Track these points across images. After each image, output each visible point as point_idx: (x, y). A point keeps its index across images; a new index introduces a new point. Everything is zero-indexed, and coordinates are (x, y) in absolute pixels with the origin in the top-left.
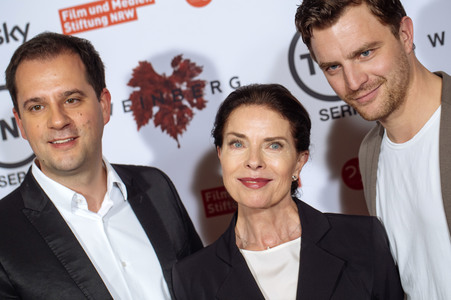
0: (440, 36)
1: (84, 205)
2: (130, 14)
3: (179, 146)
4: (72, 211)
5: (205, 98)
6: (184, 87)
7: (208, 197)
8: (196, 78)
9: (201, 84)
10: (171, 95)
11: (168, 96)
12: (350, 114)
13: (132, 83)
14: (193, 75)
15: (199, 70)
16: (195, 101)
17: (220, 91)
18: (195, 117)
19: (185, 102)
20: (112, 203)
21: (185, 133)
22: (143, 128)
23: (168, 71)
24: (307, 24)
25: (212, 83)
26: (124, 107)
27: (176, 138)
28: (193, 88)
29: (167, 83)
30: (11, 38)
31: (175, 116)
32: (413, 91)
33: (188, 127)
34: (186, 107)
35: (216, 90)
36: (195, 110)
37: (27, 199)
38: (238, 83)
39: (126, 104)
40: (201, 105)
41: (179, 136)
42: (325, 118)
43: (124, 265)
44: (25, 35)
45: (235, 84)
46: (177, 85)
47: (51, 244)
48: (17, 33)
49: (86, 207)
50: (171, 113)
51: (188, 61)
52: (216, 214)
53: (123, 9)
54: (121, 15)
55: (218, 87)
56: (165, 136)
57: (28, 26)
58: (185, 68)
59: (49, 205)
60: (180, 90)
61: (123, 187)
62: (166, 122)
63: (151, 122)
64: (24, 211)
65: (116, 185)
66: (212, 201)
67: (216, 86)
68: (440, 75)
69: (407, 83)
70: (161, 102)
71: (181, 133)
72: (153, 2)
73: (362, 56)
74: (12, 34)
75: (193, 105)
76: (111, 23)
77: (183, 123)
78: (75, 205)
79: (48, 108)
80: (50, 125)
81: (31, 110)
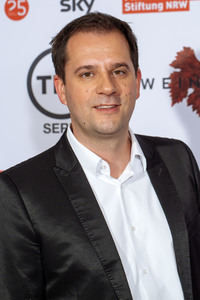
1: (107, 171)
2: (183, 5)
13: (174, 65)
22: (176, 104)
26: (164, 83)
30: (77, 7)
39: (166, 81)
44: (90, 6)
48: (83, 4)
49: (109, 173)
54: (175, 5)
63: (185, 100)
70: (196, 85)
74: (78, 4)
76: (166, 9)
79: (97, 76)
80: (99, 91)
81: (81, 76)
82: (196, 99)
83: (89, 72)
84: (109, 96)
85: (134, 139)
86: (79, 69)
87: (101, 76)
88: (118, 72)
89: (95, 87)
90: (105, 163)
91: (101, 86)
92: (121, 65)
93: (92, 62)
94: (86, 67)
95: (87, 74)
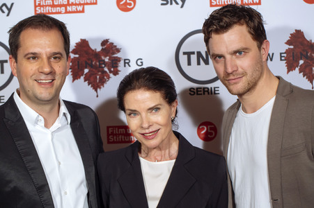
0: (271, 55)
1: (42, 123)
2: (80, 8)
3: (97, 96)
4: (35, 126)
5: (119, 68)
6: (107, 60)
7: (110, 131)
8: (115, 55)
9: (118, 60)
10: (98, 63)
11: (95, 63)
12: (209, 94)
14: (114, 54)
15: (118, 51)
16: (112, 69)
17: (130, 66)
18: (110, 79)
19: (106, 69)
20: (60, 125)
21: (102, 89)
22: (76, 81)
23: (99, 48)
24: (210, 29)
25: (125, 60)
27: (96, 91)
28: (112, 61)
29: (96, 55)
31: (98, 77)
32: (261, 84)
33: (105, 85)
34: (106, 72)
35: (127, 65)
36: (111, 75)
37: (7, 113)
38: (142, 62)
40: (116, 73)
41: (98, 90)
42: (192, 93)
43: (59, 163)
45: (139, 63)
46: (103, 57)
47: (17, 143)
48: (4, 8)
49: (43, 125)
50: (96, 74)
51: (112, 44)
52: (114, 142)
53: (76, 4)
54: (74, 8)
55: (128, 63)
56: (90, 88)
57: (12, 4)
58: (109, 48)
59: (20, 119)
60: (104, 60)
61: (69, 116)
62: (92, 80)
63: (82, 78)
64: (5, 120)
65: (64, 114)
66: (112, 134)
67: (127, 62)
68: (279, 78)
69: (259, 78)
70: (91, 66)
71: (100, 88)
72: (96, 3)
73: (238, 54)
74: (1, 8)
75: (111, 72)
76: (67, 12)
77: (102, 82)
78: (36, 122)
79: (40, 60)
80: (40, 71)
81: (29, 58)
82: (90, 77)
83: (35, 56)
84: (48, 74)
85: (62, 103)
86: (27, 54)
87: (42, 60)
88: (55, 58)
89: (37, 67)
90: (41, 118)
91: (42, 68)
92: (57, 54)
93: (36, 50)
94: (32, 53)
95: (34, 58)
